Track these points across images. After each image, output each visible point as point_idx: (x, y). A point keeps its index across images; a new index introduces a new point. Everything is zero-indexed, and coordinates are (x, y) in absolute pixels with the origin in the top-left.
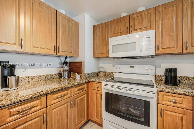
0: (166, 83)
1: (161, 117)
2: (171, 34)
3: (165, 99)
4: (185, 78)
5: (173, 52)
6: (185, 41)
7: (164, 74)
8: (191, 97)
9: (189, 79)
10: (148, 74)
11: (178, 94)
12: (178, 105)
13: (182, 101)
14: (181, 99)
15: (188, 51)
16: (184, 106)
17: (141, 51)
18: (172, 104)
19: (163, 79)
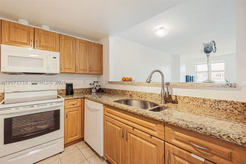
0: (67, 94)
1: (66, 118)
2: (69, 59)
3: (68, 105)
4: (76, 90)
5: (70, 72)
7: (65, 89)
8: (80, 99)
10: (52, 90)
11: (76, 99)
12: (75, 106)
13: (77, 103)
14: (76, 101)
16: (78, 105)
17: (48, 69)
18: (72, 106)
19: (65, 92)
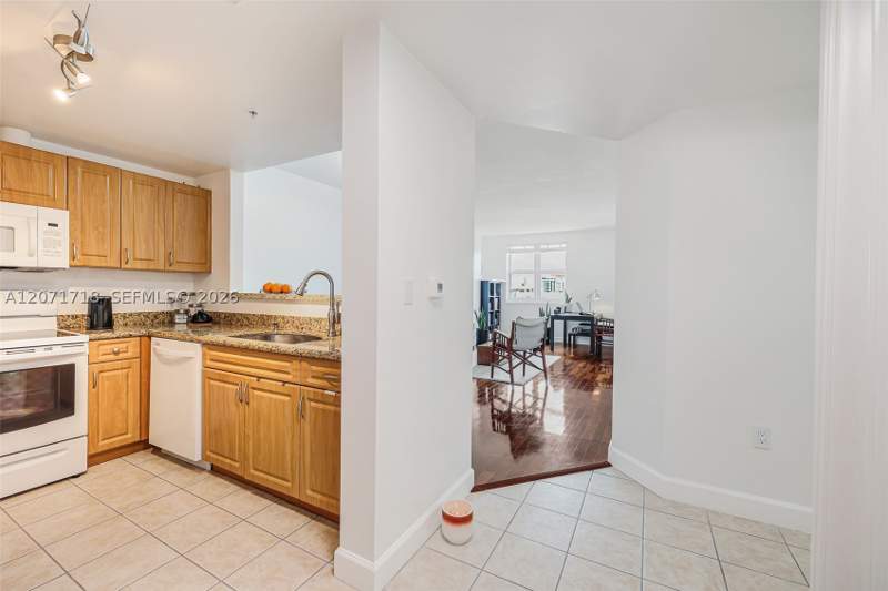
0: (92, 327)
1: (95, 387)
2: (101, 229)
3: (101, 353)
5: (104, 265)
6: (124, 247)
7: (86, 312)
8: (138, 339)
9: (125, 318)
10: (39, 316)
11: (124, 337)
12: (121, 356)
13: (127, 348)
14: (126, 345)
15: (128, 266)
16: (129, 354)
17: (31, 255)
18: (112, 357)
19: (85, 323)
